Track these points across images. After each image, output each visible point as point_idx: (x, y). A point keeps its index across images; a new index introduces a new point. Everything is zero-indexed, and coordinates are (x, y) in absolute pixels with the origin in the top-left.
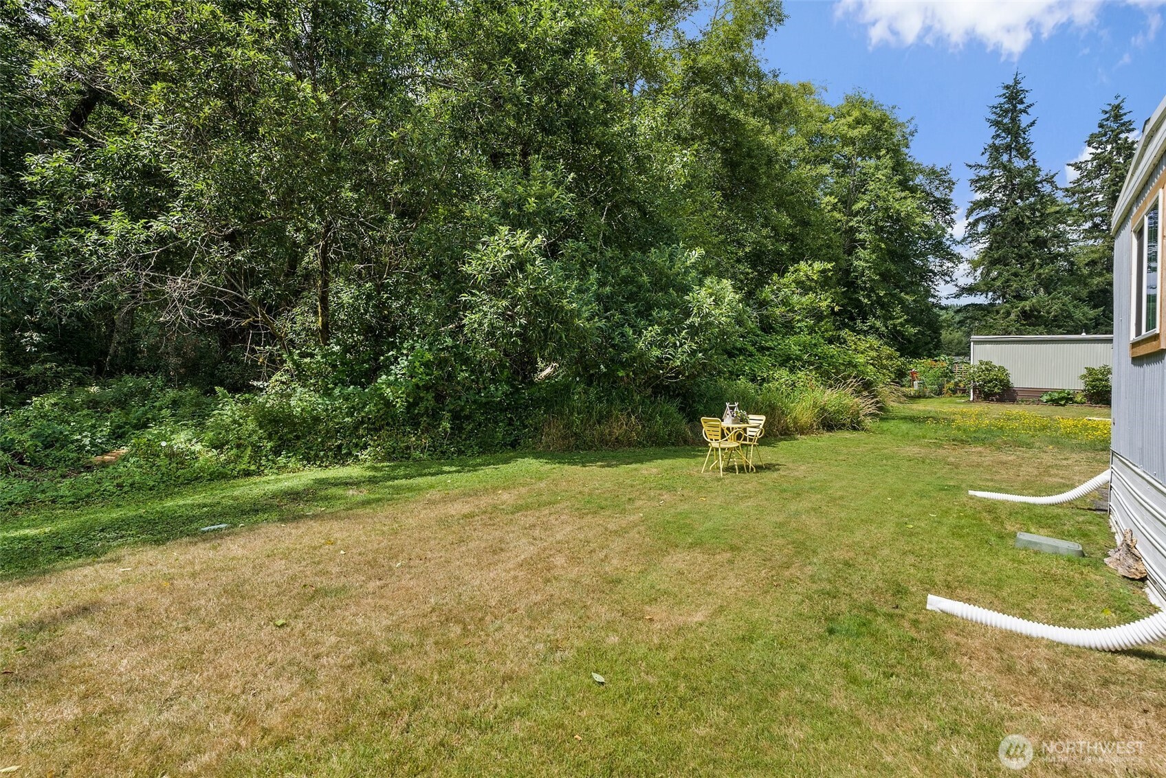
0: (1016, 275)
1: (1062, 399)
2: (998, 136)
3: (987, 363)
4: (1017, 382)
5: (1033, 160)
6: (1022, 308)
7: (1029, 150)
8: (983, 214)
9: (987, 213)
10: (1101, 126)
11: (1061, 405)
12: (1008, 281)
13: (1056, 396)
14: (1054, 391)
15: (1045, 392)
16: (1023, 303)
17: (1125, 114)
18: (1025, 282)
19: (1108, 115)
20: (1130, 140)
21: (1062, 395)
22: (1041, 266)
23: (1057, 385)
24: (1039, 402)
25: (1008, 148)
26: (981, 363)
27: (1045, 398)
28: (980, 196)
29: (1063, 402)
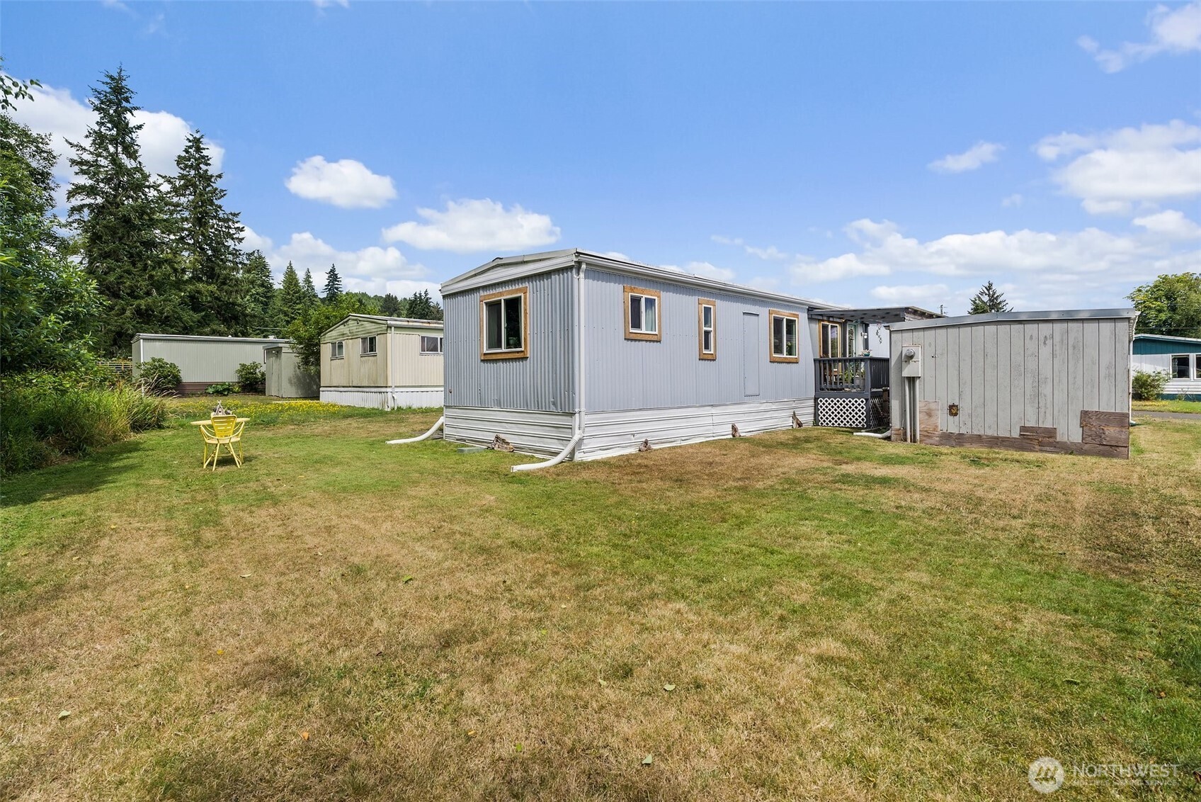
0: (129, 272)
1: (225, 390)
2: (103, 124)
3: (159, 360)
4: (186, 378)
5: (140, 162)
6: (139, 306)
7: (136, 151)
8: (88, 201)
9: (93, 201)
10: (186, 151)
11: (225, 395)
12: (121, 277)
13: (220, 388)
14: (217, 384)
15: (210, 385)
16: (138, 301)
17: (204, 149)
18: (138, 281)
19: (191, 144)
20: (209, 173)
21: (225, 387)
22: (154, 268)
23: (219, 379)
24: (207, 394)
25: (114, 141)
26: (154, 360)
27: (211, 390)
28: (84, 180)
29: (226, 393)
